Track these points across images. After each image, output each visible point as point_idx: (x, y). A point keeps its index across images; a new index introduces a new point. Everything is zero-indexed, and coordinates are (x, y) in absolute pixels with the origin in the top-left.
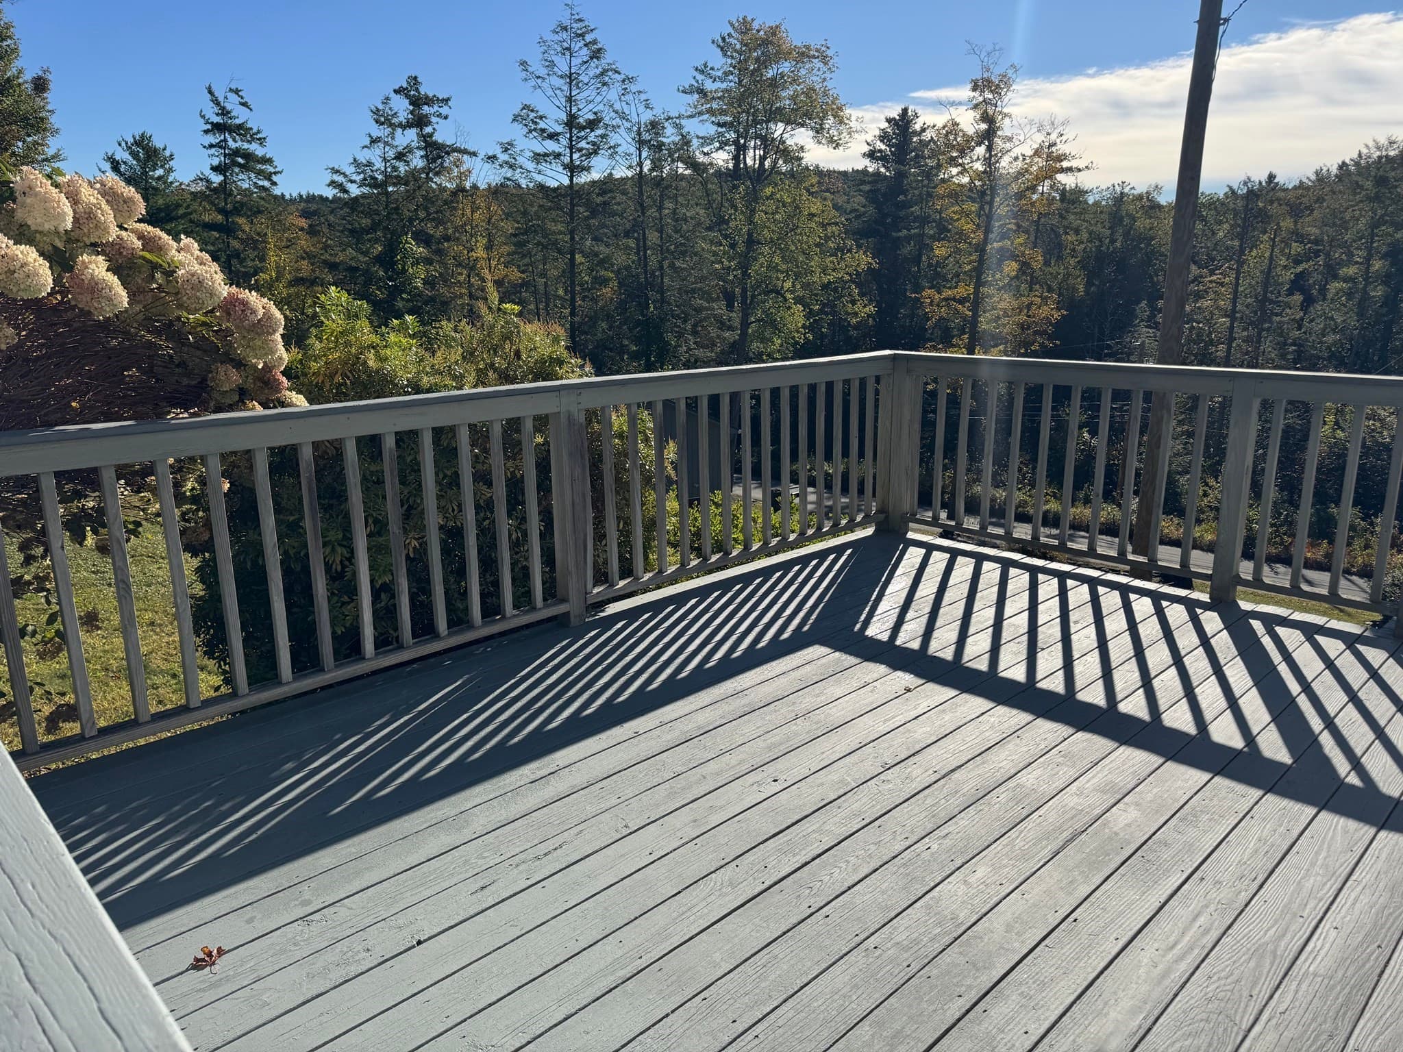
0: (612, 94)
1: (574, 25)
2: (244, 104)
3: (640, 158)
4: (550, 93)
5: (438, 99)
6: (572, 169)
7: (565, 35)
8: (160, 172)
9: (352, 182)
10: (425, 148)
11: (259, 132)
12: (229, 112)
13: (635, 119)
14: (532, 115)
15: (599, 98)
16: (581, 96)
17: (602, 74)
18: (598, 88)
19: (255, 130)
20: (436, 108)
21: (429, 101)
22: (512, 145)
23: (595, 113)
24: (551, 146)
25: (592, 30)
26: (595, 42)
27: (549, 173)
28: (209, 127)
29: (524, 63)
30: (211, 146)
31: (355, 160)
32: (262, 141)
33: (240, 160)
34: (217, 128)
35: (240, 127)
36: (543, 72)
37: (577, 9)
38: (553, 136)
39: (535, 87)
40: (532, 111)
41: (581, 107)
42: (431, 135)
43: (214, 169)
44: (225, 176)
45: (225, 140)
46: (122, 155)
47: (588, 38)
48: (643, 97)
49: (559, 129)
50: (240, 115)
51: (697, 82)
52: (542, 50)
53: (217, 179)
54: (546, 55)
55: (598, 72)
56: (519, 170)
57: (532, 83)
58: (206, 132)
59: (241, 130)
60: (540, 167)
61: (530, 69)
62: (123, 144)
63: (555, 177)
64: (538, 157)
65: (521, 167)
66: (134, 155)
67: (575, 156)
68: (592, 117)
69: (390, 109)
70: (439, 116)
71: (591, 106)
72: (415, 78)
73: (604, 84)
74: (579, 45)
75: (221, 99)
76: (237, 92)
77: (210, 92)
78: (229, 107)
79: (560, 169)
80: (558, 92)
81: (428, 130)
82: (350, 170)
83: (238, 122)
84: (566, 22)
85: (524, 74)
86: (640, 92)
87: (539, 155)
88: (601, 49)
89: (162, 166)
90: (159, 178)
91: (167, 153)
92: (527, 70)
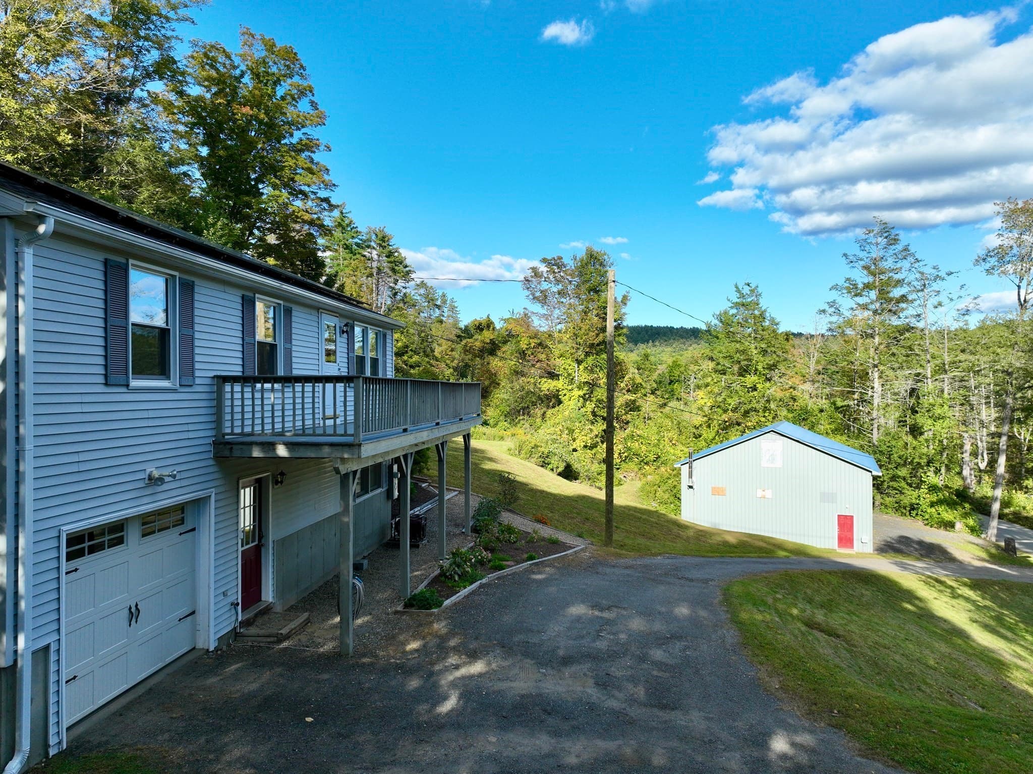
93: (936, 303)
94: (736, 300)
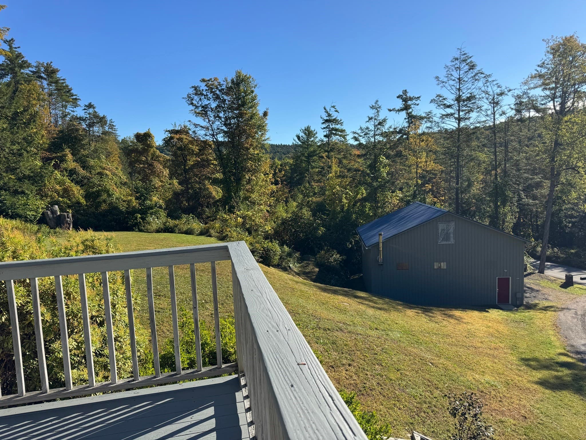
0: (480, 84)
1: (462, 57)
2: (336, 111)
3: (494, 110)
4: (449, 88)
5: (415, 98)
6: (459, 120)
7: (457, 62)
8: (312, 139)
9: (360, 136)
10: (408, 118)
11: (341, 120)
12: (331, 115)
13: (491, 93)
14: (441, 98)
15: (473, 87)
16: (464, 87)
17: (475, 76)
18: (473, 82)
19: (339, 120)
20: (414, 101)
21: (411, 99)
22: (431, 113)
23: (471, 94)
24: (449, 111)
25: (470, 57)
26: (471, 62)
27: (448, 122)
28: (324, 121)
29: (437, 78)
30: (324, 128)
31: (361, 128)
32: (341, 124)
33: (334, 132)
34: (327, 121)
35: (334, 119)
36: (445, 80)
37: (463, 50)
38: (449, 106)
39: (442, 87)
40: (441, 97)
41: (464, 92)
42: (411, 113)
43: (325, 136)
44: (329, 138)
45: (329, 125)
46: (301, 134)
47: (468, 61)
48: (495, 83)
49: (452, 103)
50: (335, 115)
51: (538, 71)
52: (446, 70)
53: (326, 140)
54: (448, 72)
55: (473, 75)
56: (434, 123)
57: (442, 85)
58: (323, 123)
59: (335, 121)
60: (444, 120)
61: (440, 79)
62: (302, 130)
63: (451, 125)
64: (443, 117)
65: (435, 122)
66: (305, 134)
67: (461, 113)
68: (468, 95)
69: (378, 105)
70: (415, 104)
71: (469, 91)
72: (406, 91)
73: (476, 80)
74: (463, 65)
75: (328, 110)
76: (334, 107)
77: (325, 109)
78: (331, 113)
79: (454, 120)
80: (453, 87)
81: (410, 110)
82: (359, 132)
83: (334, 118)
84: (457, 56)
85: (437, 82)
86: (493, 81)
87: (443, 115)
88: (474, 65)
89: (313, 137)
90: (312, 141)
91: (315, 132)
92: (439, 80)
93: (501, 113)
94: (326, 118)
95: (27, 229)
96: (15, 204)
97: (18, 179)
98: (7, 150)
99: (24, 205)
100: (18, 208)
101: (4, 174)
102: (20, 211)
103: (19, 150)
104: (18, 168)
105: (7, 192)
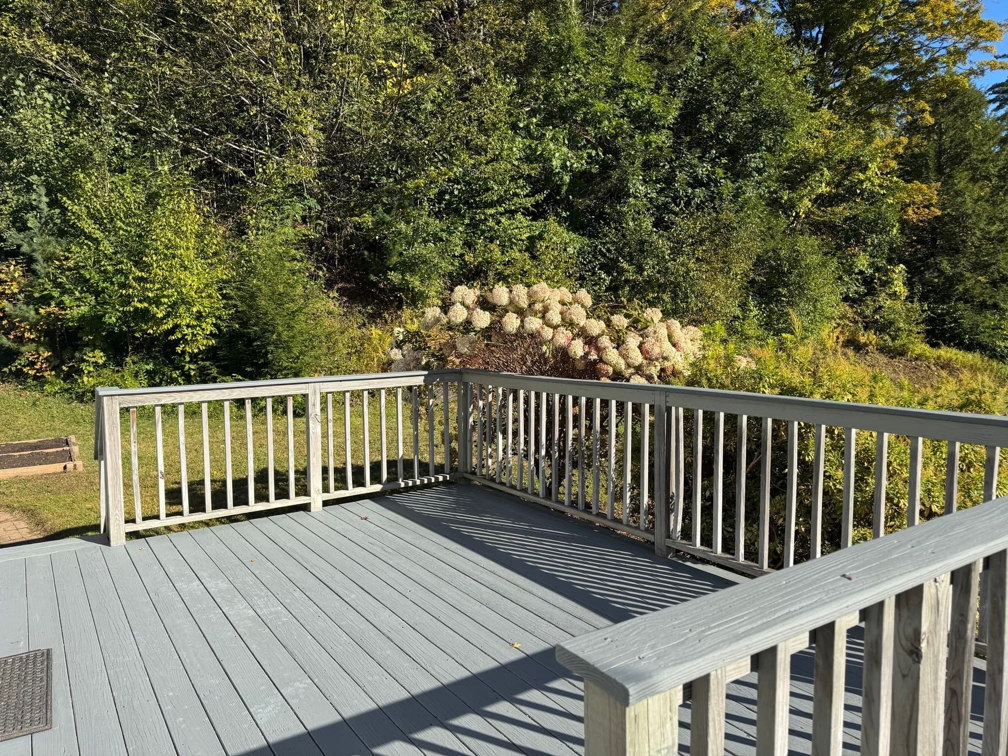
95: (991, 371)
96: (978, 326)
97: (991, 284)
98: (978, 233)
99: (993, 329)
100: (982, 332)
101: (968, 275)
102: (984, 339)
103: (1000, 232)
104: (994, 264)
105: (969, 305)
